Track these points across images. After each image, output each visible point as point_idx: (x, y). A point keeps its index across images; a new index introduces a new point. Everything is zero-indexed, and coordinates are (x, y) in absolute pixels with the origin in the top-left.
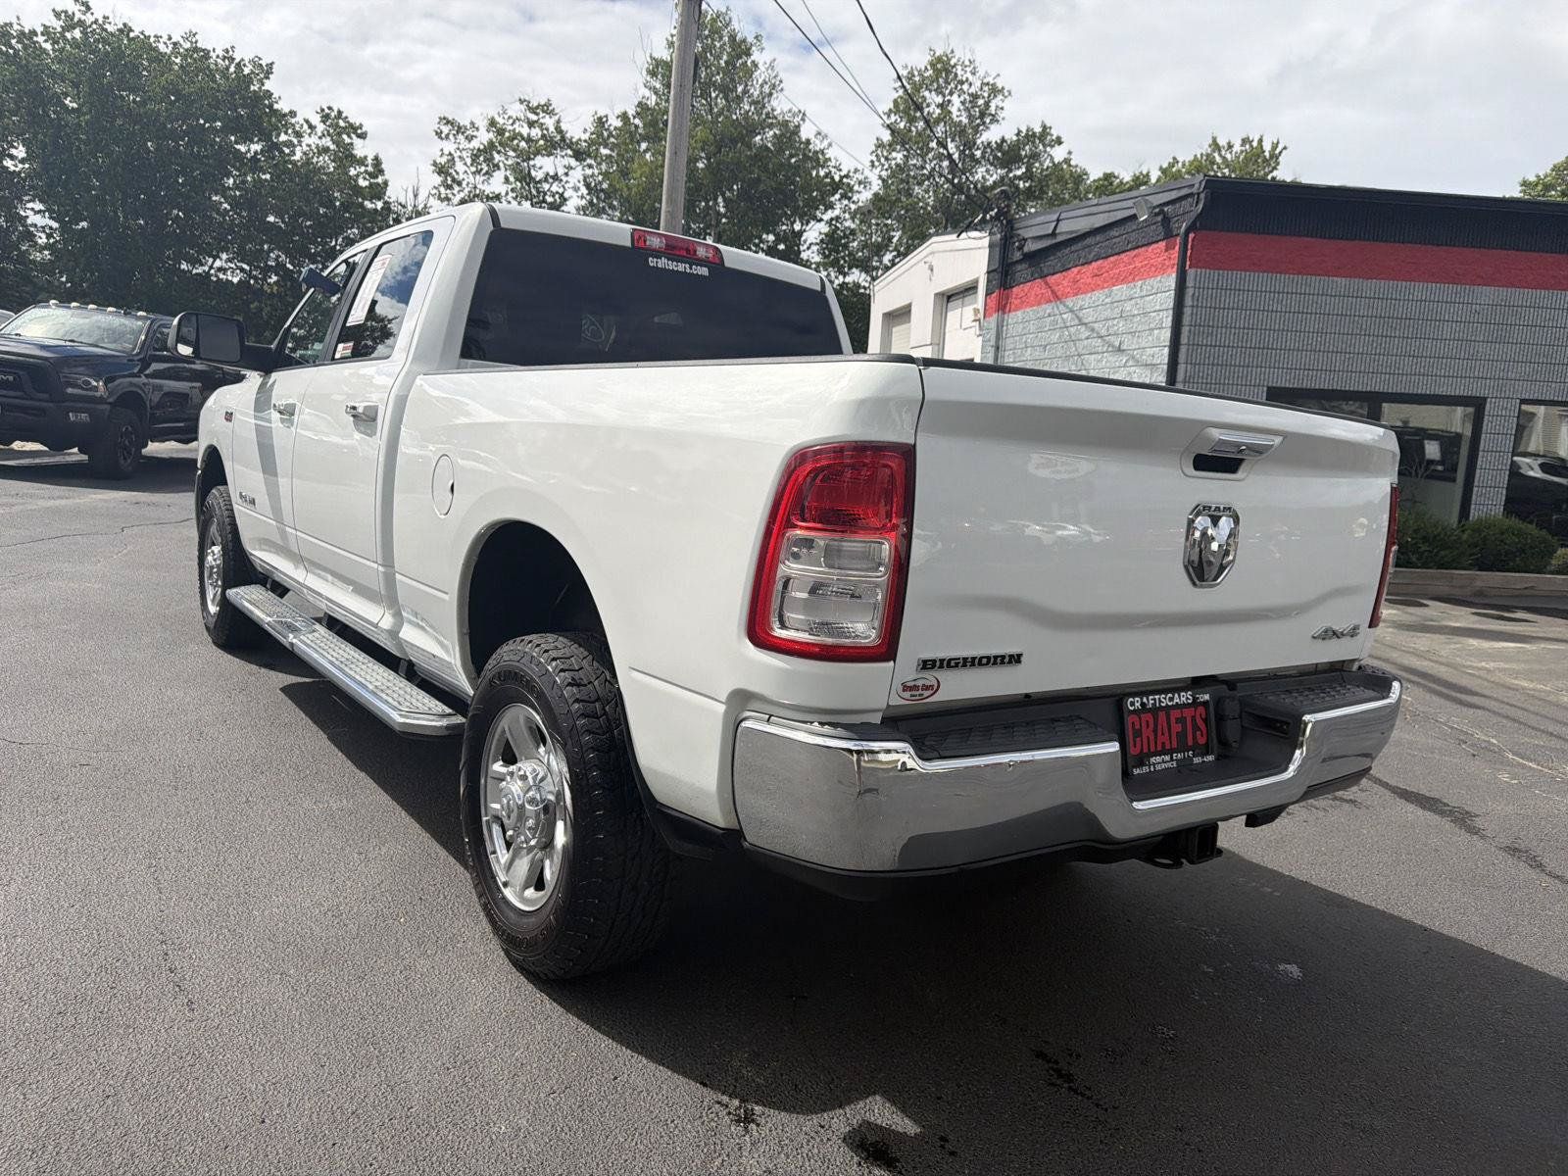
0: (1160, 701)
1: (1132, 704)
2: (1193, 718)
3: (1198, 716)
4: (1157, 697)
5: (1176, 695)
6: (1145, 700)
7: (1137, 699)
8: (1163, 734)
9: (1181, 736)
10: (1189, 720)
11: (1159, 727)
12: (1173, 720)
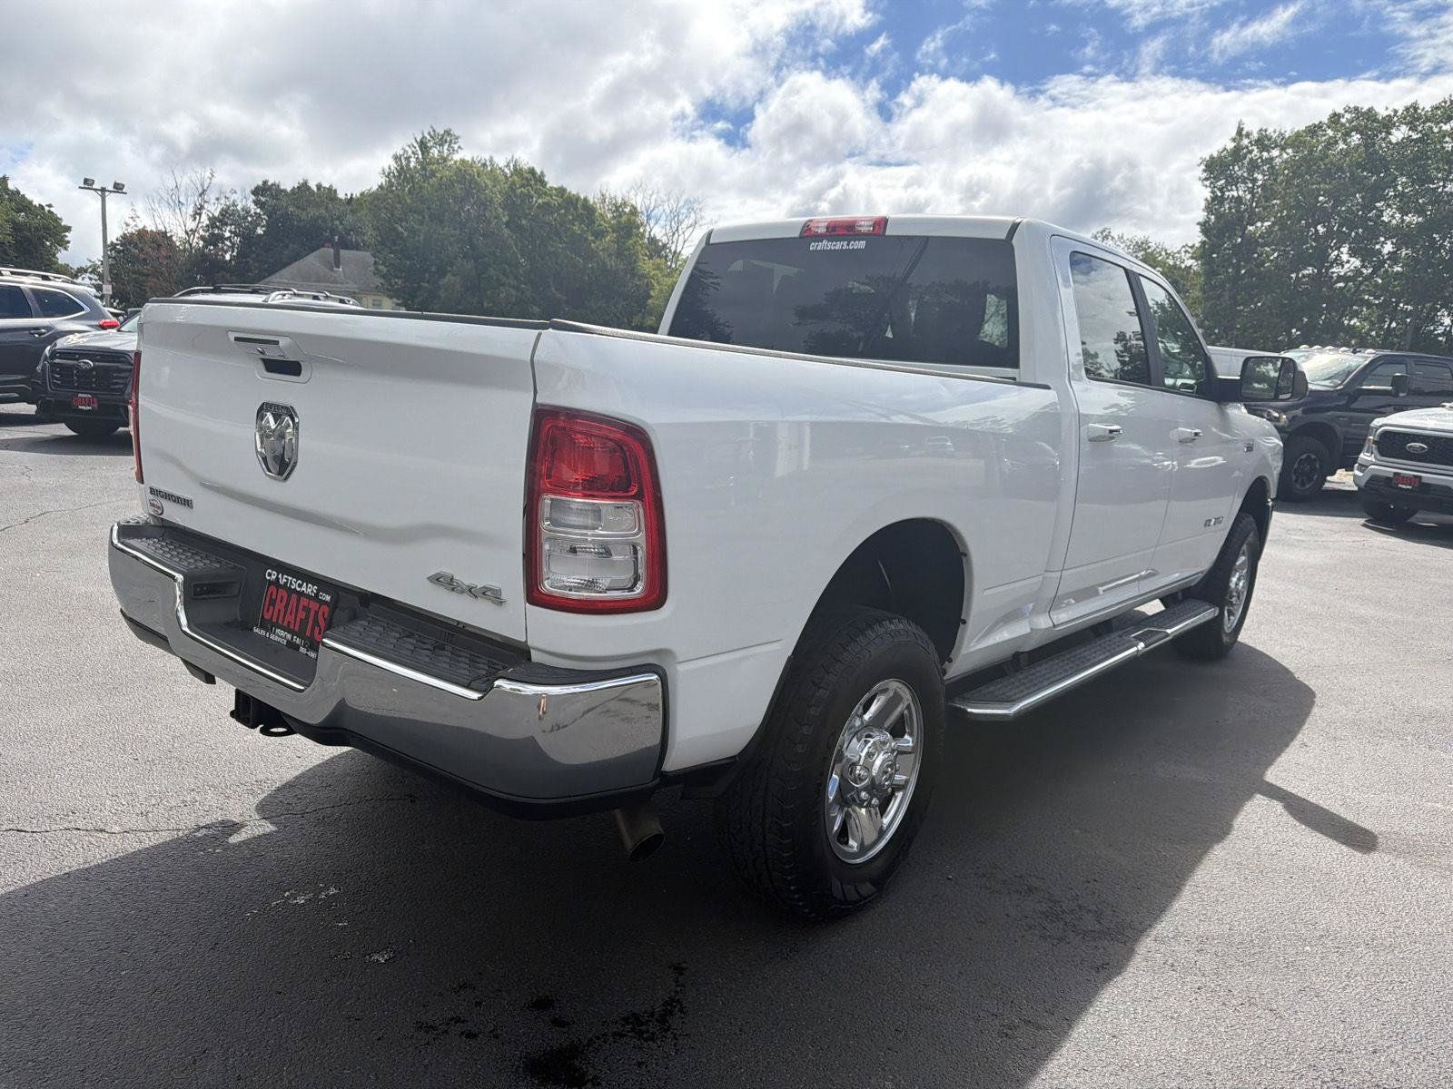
0: (291, 583)
1: (270, 574)
2: (317, 612)
3: (320, 613)
4: (290, 578)
5: (305, 584)
6: (280, 576)
7: (274, 572)
8: (291, 614)
9: (304, 622)
10: (312, 613)
11: (290, 607)
12: (301, 607)
